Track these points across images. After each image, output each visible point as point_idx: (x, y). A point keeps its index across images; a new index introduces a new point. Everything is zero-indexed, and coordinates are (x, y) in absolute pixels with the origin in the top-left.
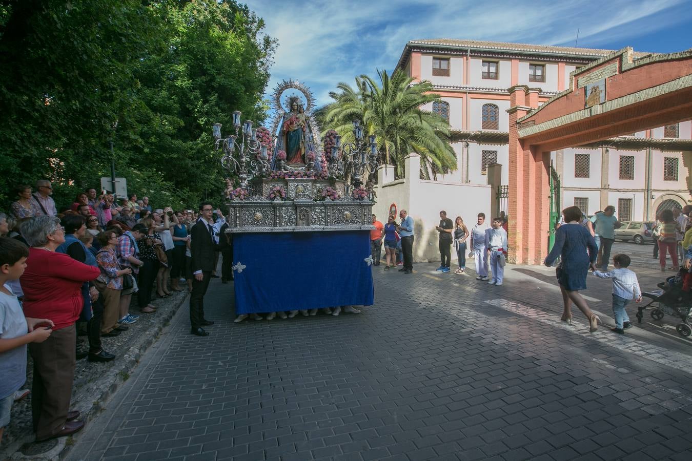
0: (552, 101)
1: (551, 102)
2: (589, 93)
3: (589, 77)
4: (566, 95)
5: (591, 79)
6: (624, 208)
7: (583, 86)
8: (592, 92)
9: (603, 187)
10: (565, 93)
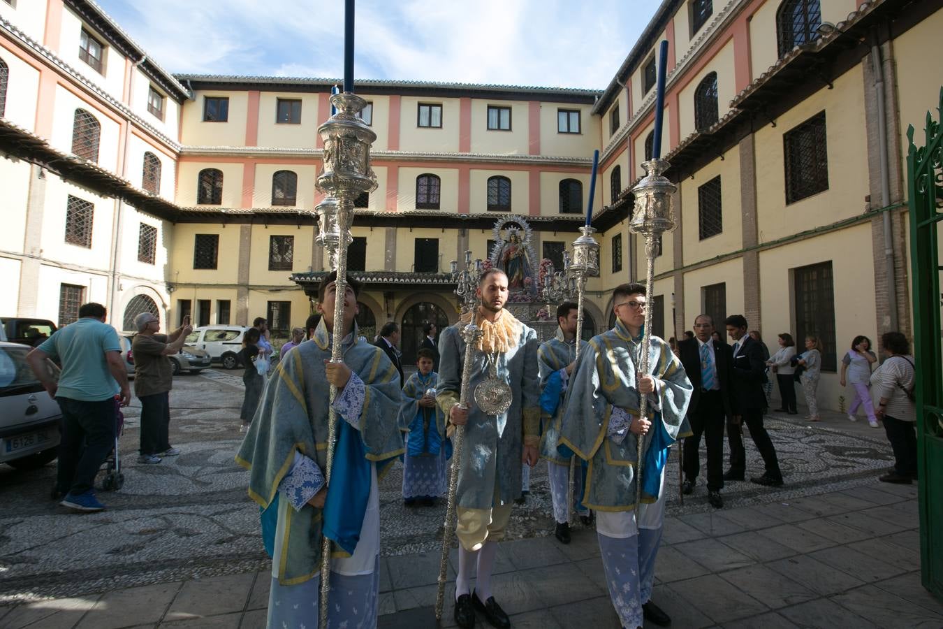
6: (70, 303)
9: (28, 252)
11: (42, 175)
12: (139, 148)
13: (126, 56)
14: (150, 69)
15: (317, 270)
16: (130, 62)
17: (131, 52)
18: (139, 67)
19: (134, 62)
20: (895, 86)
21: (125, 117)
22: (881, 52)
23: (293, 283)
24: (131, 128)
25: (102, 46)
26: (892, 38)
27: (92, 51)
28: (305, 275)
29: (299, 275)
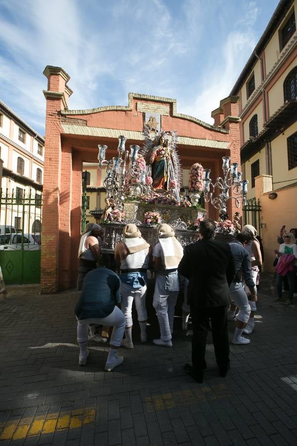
0: (110, 110)
1: (108, 111)
2: (147, 119)
3: (147, 106)
4: (125, 111)
5: (149, 109)
7: (142, 112)
8: (150, 120)
10: (125, 109)
11: (10, 181)
12: (35, 167)
13: (31, 135)
14: (39, 139)
15: (98, 209)
16: (32, 137)
17: (33, 134)
18: (35, 139)
19: (34, 137)
20: (271, 156)
21: (31, 157)
22: (268, 145)
23: (90, 214)
24: (33, 160)
25: (24, 133)
26: (270, 141)
27: (21, 136)
28: (94, 211)
29: (92, 211)
